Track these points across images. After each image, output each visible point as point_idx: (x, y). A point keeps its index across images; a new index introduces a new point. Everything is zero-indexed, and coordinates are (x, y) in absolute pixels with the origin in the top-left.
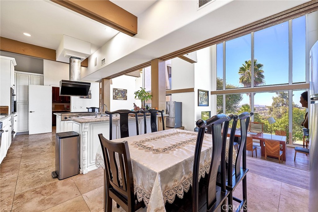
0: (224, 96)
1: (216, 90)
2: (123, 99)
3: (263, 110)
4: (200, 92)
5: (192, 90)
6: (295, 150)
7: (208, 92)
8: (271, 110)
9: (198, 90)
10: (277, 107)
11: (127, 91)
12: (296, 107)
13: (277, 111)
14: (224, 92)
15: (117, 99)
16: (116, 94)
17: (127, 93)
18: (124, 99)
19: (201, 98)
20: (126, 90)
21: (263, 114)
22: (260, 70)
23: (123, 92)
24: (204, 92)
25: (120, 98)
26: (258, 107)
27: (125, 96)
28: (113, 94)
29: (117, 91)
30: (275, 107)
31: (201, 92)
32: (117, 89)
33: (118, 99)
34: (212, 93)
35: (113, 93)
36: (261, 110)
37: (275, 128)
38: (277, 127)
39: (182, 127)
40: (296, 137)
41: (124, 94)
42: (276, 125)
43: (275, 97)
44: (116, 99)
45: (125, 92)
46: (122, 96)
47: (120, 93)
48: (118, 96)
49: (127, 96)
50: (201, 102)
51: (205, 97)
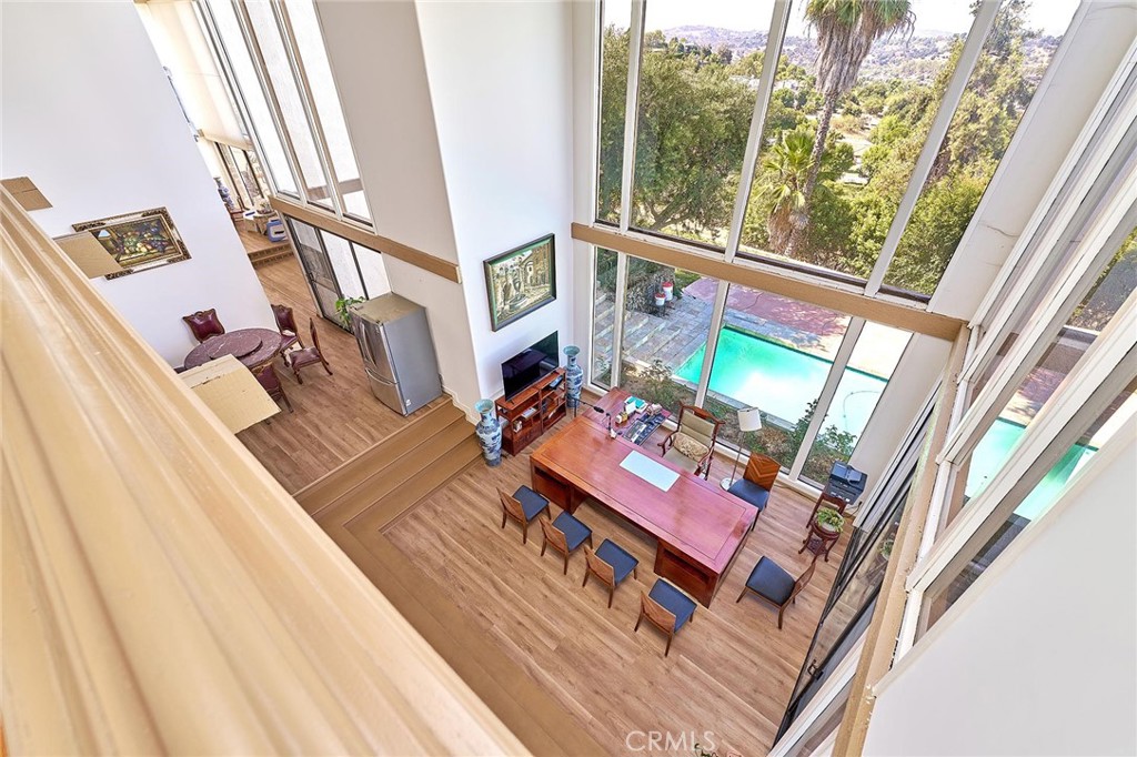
1: (592, 223)
2: (164, 262)
4: (497, 267)
7: (549, 240)
9: (484, 262)
11: (167, 216)
15: (129, 273)
17: (171, 224)
18: (171, 261)
20: (163, 212)
23: (148, 228)
24: (529, 253)
25: (142, 261)
27: (170, 242)
29: (104, 234)
31: (509, 262)
32: (102, 223)
33: (136, 269)
34: (578, 233)
39: (445, 394)
41: (157, 234)
44: (123, 274)
45: (159, 221)
46: (154, 248)
47: (134, 235)
48: (125, 254)
49: (181, 244)
50: (507, 307)
51: (531, 273)
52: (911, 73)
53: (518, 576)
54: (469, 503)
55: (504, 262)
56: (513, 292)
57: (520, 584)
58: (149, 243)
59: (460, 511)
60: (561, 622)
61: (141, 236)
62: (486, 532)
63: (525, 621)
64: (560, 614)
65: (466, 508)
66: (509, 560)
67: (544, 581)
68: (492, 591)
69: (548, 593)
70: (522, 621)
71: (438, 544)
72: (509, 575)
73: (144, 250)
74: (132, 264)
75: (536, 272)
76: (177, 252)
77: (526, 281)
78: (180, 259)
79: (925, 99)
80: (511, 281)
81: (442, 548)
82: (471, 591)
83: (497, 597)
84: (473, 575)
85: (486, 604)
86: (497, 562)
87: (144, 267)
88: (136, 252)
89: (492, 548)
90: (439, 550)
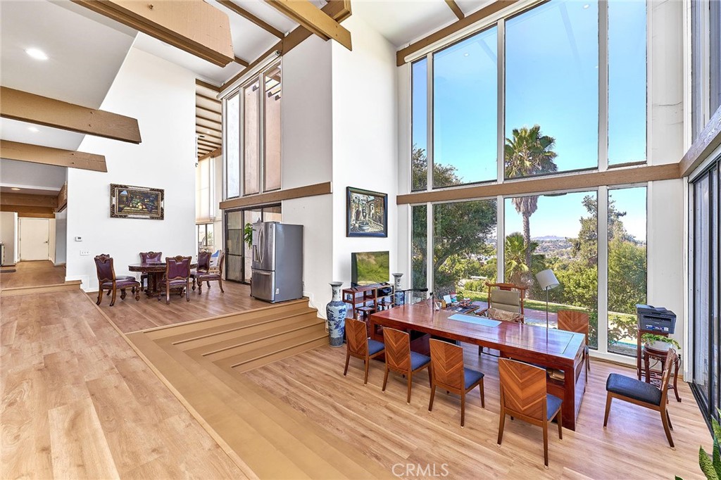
0: (430, 207)
1: (409, 193)
2: (148, 217)
3: (566, 247)
4: (354, 195)
5: (324, 189)
6: (607, 389)
7: (384, 198)
8: (578, 246)
9: (347, 188)
10: (589, 240)
11: (163, 195)
12: (630, 241)
13: (590, 250)
14: (430, 197)
15: (125, 217)
16: (120, 201)
17: (162, 199)
18: (152, 218)
19: (358, 213)
20: (162, 191)
21: (565, 257)
22: (547, 151)
23: (149, 197)
24: (372, 198)
25: (136, 213)
26: (555, 241)
27: (157, 208)
28: (111, 202)
29: (125, 193)
30: (586, 242)
31: (361, 197)
32: (126, 187)
33: (129, 216)
34: (401, 200)
35: (111, 199)
36: (561, 247)
37: (580, 290)
38: (584, 287)
39: (303, 297)
40: (620, 328)
41: (152, 201)
42: (582, 283)
43: (585, 218)
44: (121, 216)
45: (157, 195)
46: (146, 208)
47: (140, 198)
48: (129, 206)
49: (162, 209)
50: (357, 225)
51: (373, 211)
52: (562, 255)
53: (360, 404)
54: (314, 363)
55: (359, 195)
56: (361, 217)
57: (363, 409)
58: (145, 205)
59: (305, 367)
60: (411, 437)
61: (143, 200)
62: (329, 378)
63: (369, 434)
64: (410, 431)
65: (311, 365)
66: (351, 394)
67: (387, 408)
68: (333, 413)
69: (392, 415)
70: (365, 434)
71: (283, 383)
72: (351, 403)
73: (141, 207)
74: (129, 213)
75: (376, 212)
76: (157, 213)
77: (369, 215)
78: (157, 218)
79: (577, 244)
80: (361, 209)
81: (286, 386)
82: (312, 412)
83: (339, 417)
84: (315, 402)
85: (327, 421)
86: (339, 395)
87: (135, 216)
88: (135, 207)
89: (334, 387)
90: (283, 387)
